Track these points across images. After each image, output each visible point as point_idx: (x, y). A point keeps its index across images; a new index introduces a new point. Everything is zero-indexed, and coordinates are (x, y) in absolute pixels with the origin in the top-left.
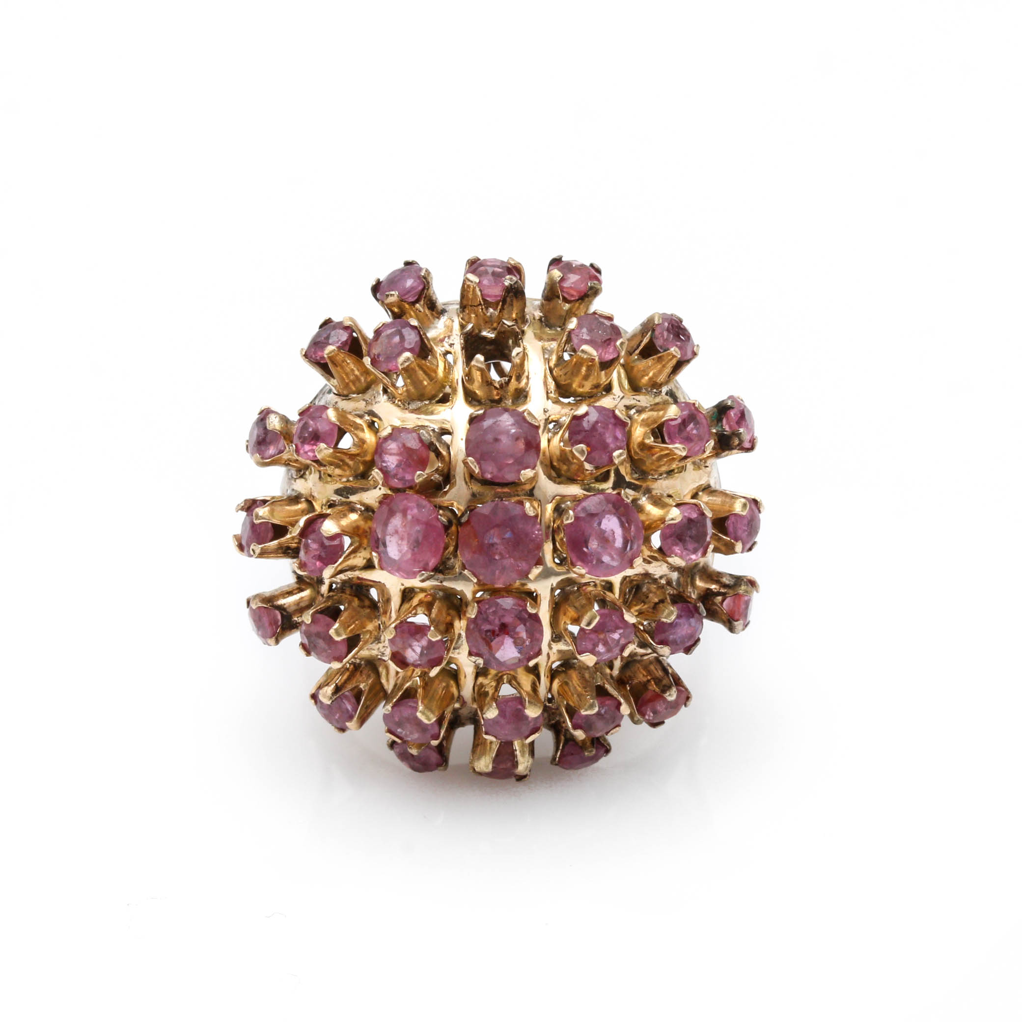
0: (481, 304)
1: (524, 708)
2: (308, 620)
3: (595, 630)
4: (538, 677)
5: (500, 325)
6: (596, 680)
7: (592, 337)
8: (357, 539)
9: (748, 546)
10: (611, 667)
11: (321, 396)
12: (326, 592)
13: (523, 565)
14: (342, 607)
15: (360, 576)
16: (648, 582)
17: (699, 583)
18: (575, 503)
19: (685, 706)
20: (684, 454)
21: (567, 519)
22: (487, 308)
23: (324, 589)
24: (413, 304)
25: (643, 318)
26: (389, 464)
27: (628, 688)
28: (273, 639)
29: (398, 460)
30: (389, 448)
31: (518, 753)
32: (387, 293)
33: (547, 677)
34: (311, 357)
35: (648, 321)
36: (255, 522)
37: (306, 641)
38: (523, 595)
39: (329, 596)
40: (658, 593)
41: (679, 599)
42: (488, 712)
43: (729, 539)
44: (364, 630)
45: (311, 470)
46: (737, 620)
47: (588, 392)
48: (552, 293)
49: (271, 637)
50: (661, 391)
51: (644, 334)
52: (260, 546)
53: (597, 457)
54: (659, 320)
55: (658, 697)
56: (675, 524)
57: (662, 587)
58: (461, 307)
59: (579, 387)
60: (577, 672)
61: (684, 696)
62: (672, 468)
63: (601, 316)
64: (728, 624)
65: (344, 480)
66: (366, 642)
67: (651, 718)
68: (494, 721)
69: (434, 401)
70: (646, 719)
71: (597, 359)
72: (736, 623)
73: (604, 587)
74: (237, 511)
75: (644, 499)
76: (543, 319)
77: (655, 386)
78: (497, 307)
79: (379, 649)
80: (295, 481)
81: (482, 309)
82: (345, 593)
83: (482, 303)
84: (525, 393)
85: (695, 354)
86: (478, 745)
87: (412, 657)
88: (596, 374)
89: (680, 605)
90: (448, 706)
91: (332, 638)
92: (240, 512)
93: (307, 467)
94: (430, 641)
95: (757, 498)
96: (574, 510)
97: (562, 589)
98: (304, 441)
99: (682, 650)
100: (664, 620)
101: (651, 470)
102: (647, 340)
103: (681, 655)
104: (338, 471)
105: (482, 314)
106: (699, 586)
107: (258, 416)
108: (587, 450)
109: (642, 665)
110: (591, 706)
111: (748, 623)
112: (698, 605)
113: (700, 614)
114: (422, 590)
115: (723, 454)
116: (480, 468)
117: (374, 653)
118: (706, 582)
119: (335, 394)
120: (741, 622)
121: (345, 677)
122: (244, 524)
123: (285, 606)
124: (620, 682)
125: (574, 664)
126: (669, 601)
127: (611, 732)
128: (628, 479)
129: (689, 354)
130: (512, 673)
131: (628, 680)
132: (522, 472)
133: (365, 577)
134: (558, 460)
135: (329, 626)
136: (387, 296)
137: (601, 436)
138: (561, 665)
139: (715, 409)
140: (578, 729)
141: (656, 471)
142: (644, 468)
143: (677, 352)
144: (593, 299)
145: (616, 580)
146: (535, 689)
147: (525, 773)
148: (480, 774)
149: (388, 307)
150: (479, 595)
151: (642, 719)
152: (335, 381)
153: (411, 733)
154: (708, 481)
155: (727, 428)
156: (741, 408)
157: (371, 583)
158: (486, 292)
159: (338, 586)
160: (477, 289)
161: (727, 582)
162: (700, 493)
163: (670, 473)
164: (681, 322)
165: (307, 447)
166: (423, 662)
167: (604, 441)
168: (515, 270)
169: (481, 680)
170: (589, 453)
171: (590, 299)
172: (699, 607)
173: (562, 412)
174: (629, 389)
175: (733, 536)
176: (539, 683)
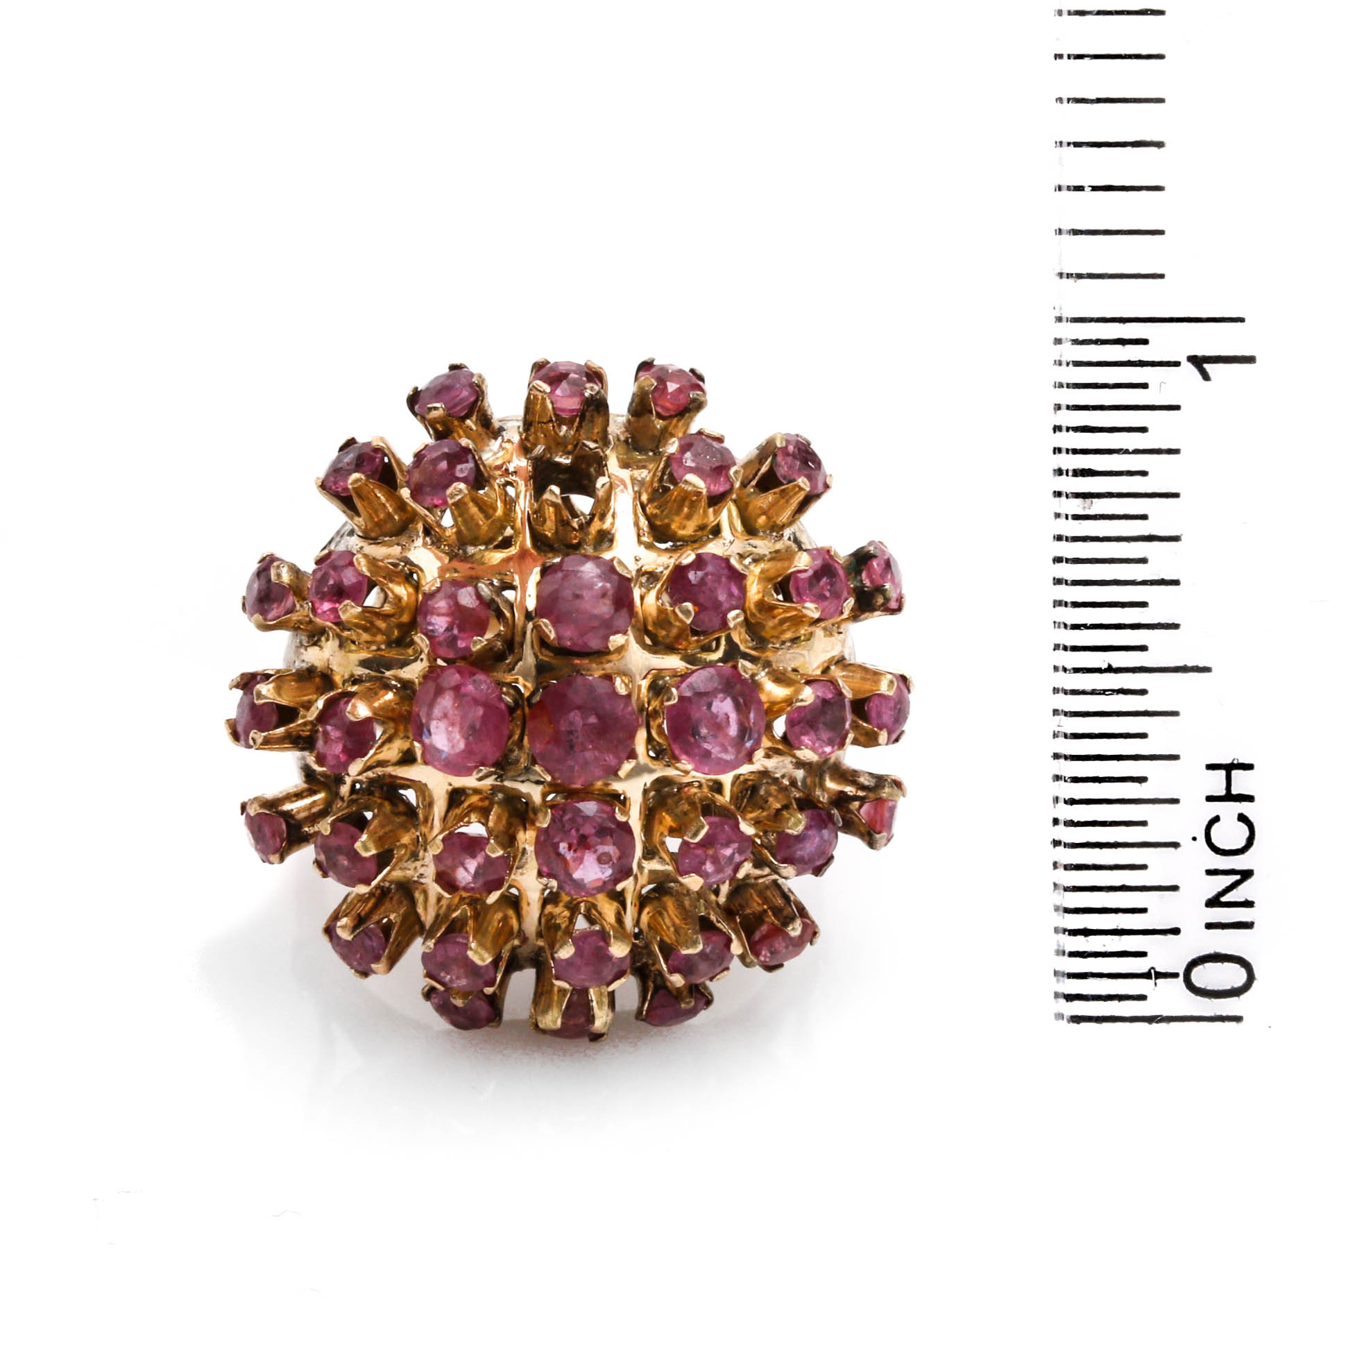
0: (551, 421)
1: (608, 944)
2: (326, 830)
3: (702, 844)
4: (623, 904)
5: (579, 447)
6: (699, 909)
7: (698, 463)
8: (392, 725)
9: (894, 736)
10: (717, 892)
11: (338, 539)
12: (347, 794)
13: (611, 759)
14: (369, 815)
15: (393, 773)
16: (767, 783)
17: (831, 785)
18: (676, 679)
19: (811, 944)
20: (816, 615)
21: (669, 699)
22: (559, 426)
23: (345, 790)
24: (463, 419)
25: (761, 440)
26: (437, 627)
27: (738, 920)
28: (277, 855)
29: (448, 622)
30: (436, 606)
31: (594, 1004)
32: (429, 406)
33: (635, 905)
34: (330, 489)
35: (767, 443)
36: (256, 702)
37: (322, 858)
38: (608, 799)
39: (352, 800)
40: (780, 796)
41: (807, 804)
42: (561, 950)
43: (870, 727)
44: (398, 844)
45: (328, 635)
46: (879, 833)
47: (691, 536)
48: (640, 407)
49: (274, 853)
50: (782, 535)
51: (763, 461)
52: (263, 734)
53: (707, 620)
54: (781, 443)
55: (778, 932)
56: (805, 707)
57: (784, 789)
58: (524, 424)
59: (680, 529)
60: (674, 899)
61: (810, 931)
62: (799, 635)
63: (709, 436)
64: (867, 838)
65: (374, 648)
66: (400, 860)
67: (768, 960)
68: (568, 962)
69: (491, 546)
70: (761, 961)
71: (704, 492)
72: (877, 836)
73: (711, 789)
74: (231, 689)
75: (763, 674)
76: (630, 440)
77: (776, 529)
78: (573, 425)
79: (416, 868)
80: (306, 650)
81: (553, 427)
82: (374, 796)
83: (554, 419)
84: (610, 536)
85: (827, 487)
86: (542, 994)
87: (464, 878)
88: (701, 511)
89: (809, 812)
90: (506, 943)
91: (358, 853)
92: (234, 689)
93: (323, 631)
94: (487, 857)
95: (905, 674)
96: (677, 688)
97: (658, 791)
98: (323, 597)
99: (811, 871)
100: (790, 831)
101: (772, 637)
102: (767, 468)
103: (809, 877)
104: (366, 637)
105: (552, 432)
106: (829, 789)
107: (259, 565)
108: (695, 610)
109: (756, 891)
110: (695, 943)
111: (892, 837)
112: (832, 812)
113: (834, 824)
114: (476, 791)
115: (863, 616)
116: (557, 632)
117: (409, 873)
118: (839, 783)
119: (359, 536)
120: (884, 834)
121: (370, 905)
122: (240, 706)
123: (293, 813)
124: (728, 912)
125: (670, 888)
126: (795, 807)
127: (718, 977)
128: (742, 648)
129: (820, 485)
130: (590, 899)
131: (738, 911)
132: (612, 638)
133: (400, 775)
134: (655, 624)
135: (355, 839)
136: (430, 409)
137: (713, 592)
138: (653, 890)
139: (852, 558)
140: (675, 972)
141: (778, 637)
142: (763, 634)
143: (805, 484)
144: (695, 415)
145: (727, 779)
146: (620, 920)
147: (603, 1031)
148: (544, 1032)
149: (429, 424)
150: (550, 798)
151: (756, 961)
152: (361, 519)
153: (458, 978)
154: (842, 651)
155: (867, 583)
156: (886, 557)
157: (408, 783)
158: (558, 405)
159: (364, 786)
160: (548, 401)
161: (866, 783)
162: (833, 668)
163: (795, 640)
164: (809, 445)
165: (326, 606)
166: (478, 885)
167: (716, 599)
168: (595, 375)
169: (549, 908)
170: (696, 614)
171: (692, 414)
172: (834, 815)
173: (659, 561)
174: (743, 532)
175: (875, 722)
176: (625, 913)
